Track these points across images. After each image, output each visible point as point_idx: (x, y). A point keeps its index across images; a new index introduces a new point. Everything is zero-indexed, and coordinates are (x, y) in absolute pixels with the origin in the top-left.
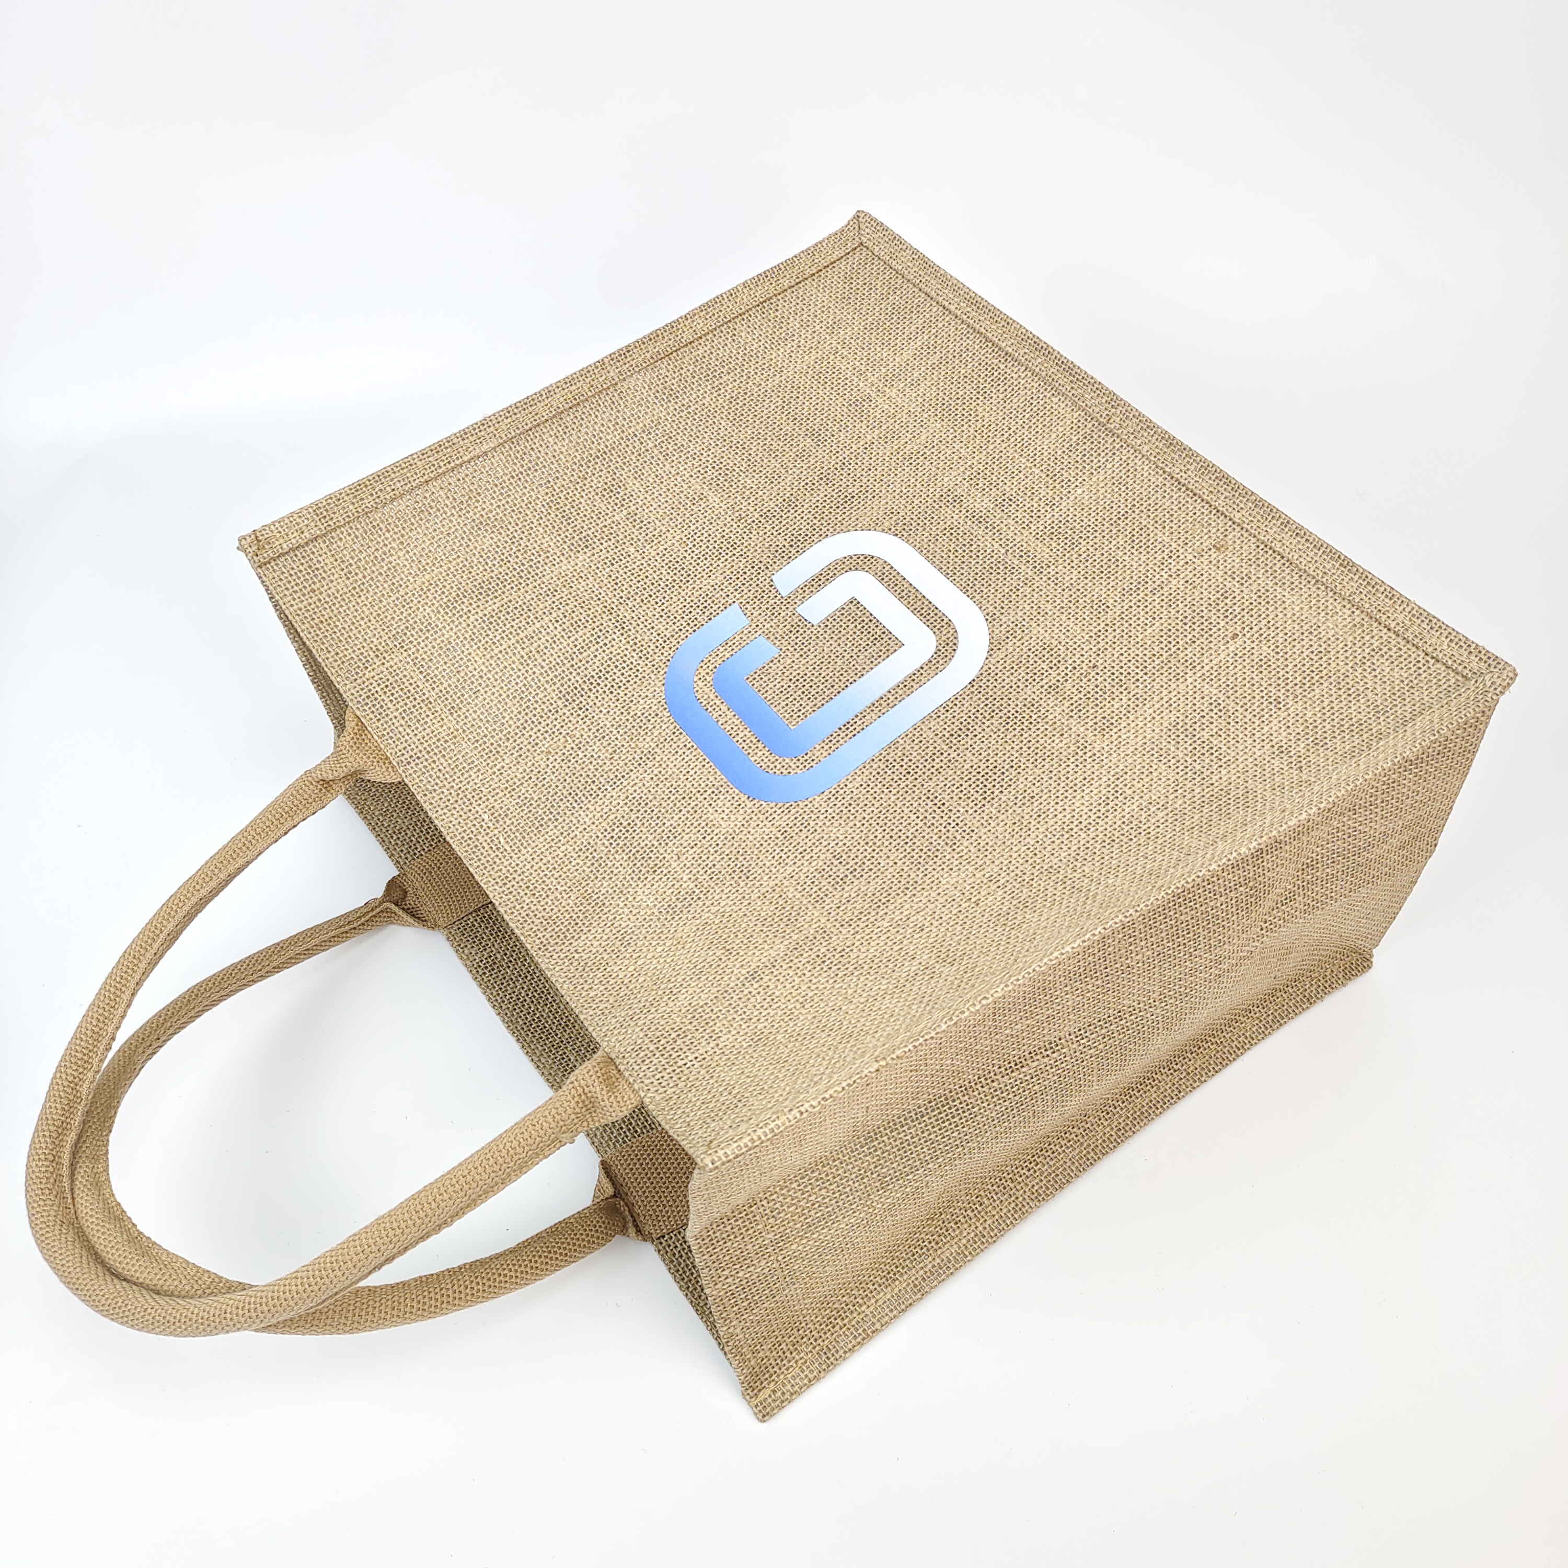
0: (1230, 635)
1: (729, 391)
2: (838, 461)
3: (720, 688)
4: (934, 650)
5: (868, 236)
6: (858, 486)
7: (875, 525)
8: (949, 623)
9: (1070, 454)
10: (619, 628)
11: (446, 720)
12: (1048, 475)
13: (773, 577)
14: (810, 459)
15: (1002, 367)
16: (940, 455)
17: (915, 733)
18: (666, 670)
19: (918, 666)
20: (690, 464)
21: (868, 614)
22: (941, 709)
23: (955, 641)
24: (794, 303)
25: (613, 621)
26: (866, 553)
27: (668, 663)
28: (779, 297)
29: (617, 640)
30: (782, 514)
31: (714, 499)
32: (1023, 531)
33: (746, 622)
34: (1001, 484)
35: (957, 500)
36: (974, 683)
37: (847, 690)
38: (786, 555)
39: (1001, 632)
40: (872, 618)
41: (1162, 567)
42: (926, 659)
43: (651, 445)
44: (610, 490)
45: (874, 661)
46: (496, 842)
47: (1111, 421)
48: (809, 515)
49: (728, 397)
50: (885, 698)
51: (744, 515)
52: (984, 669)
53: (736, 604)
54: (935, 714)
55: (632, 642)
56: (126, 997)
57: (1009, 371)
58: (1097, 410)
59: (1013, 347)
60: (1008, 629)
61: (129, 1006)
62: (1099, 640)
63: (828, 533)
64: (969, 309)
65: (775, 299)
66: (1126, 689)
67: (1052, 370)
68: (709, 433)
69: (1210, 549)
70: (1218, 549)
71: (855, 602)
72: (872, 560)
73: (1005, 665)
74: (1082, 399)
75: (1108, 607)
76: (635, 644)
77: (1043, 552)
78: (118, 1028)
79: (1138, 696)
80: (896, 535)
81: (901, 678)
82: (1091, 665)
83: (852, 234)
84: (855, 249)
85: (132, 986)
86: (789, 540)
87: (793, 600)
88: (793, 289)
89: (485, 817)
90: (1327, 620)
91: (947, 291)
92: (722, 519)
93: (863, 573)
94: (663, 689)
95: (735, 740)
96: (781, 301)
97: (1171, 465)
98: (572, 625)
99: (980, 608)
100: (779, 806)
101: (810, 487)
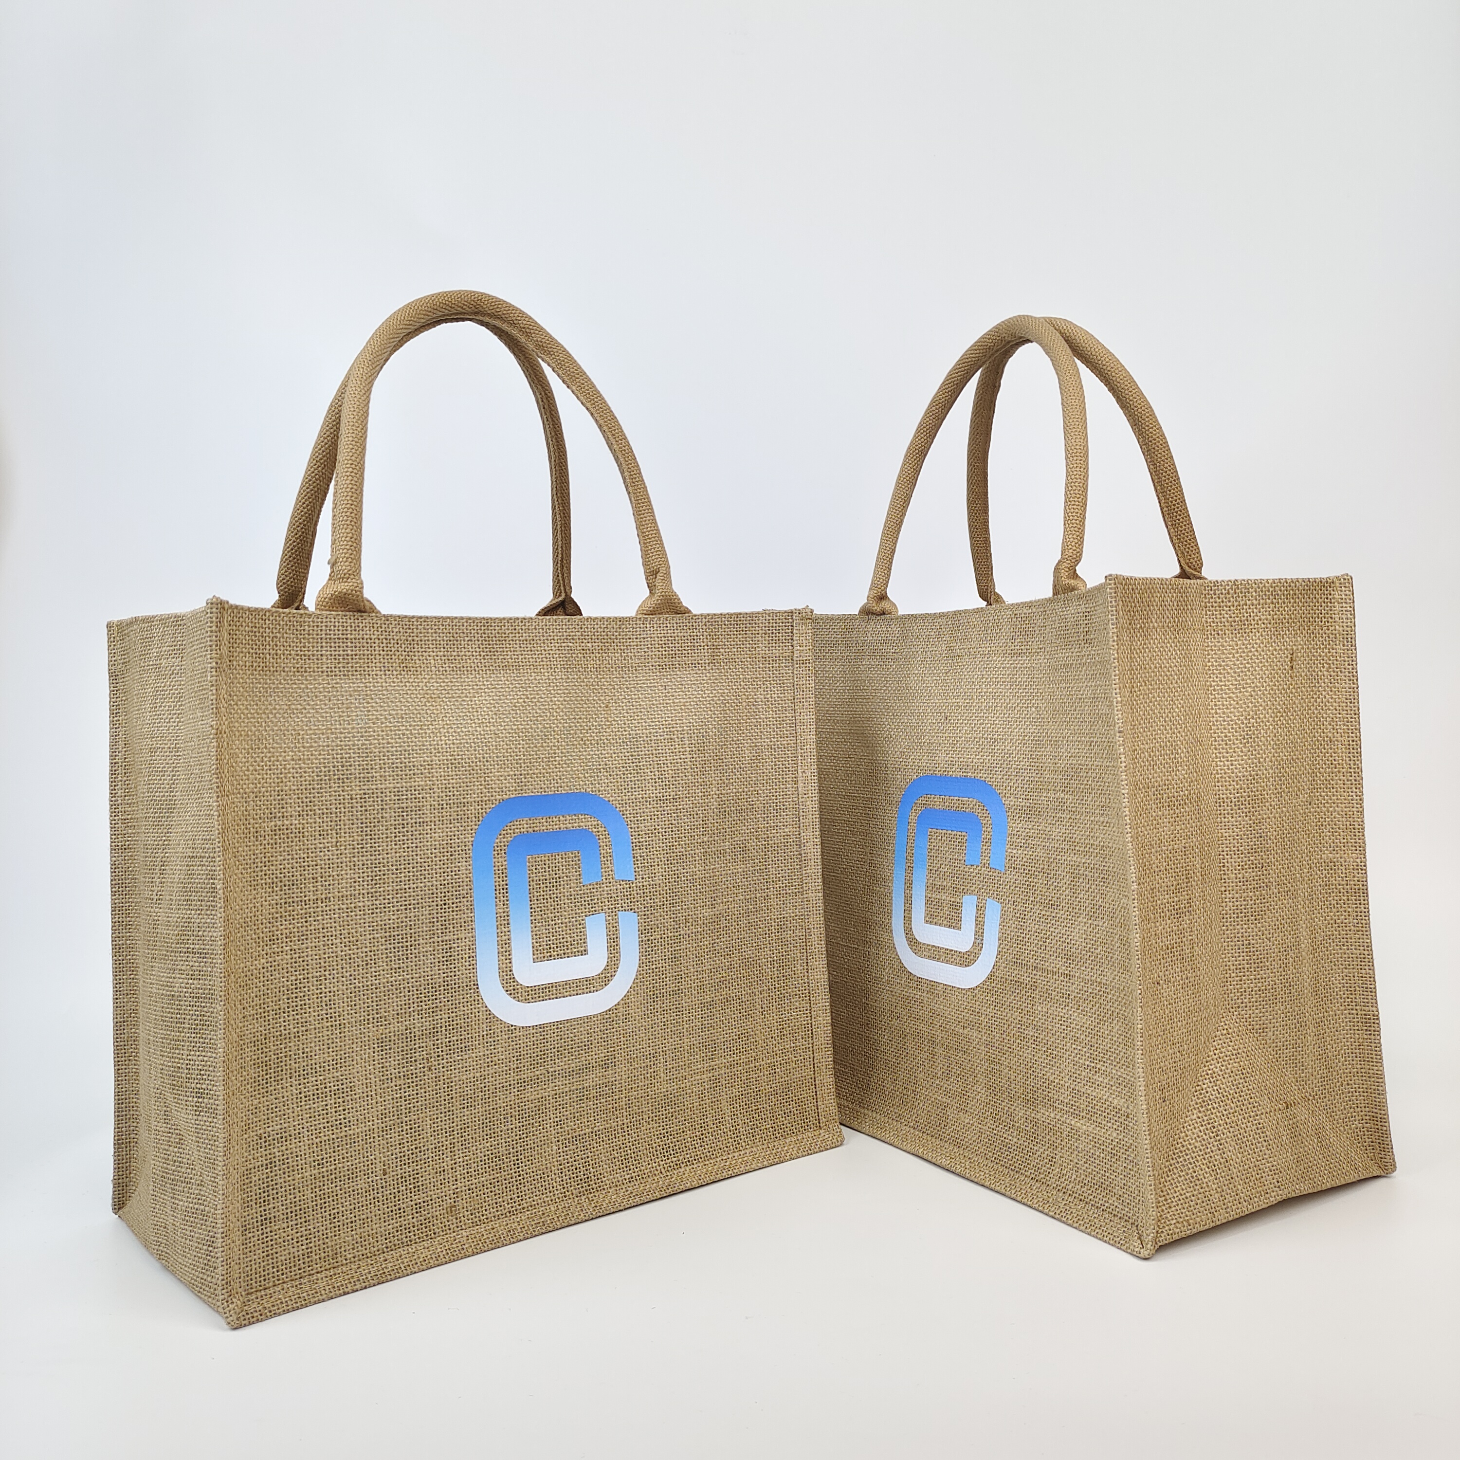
0: (388, 1171)
1: (767, 970)
2: (684, 1009)
3: (584, 833)
4: (517, 978)
5: (822, 1135)
6: (659, 1010)
7: (625, 1001)
8: (527, 1001)
9: (584, 1161)
10: (662, 798)
11: (657, 660)
12: (579, 1136)
13: (636, 914)
14: (696, 992)
15: (674, 1159)
16: (642, 1077)
17: (468, 925)
18: (618, 809)
19: (513, 961)
20: (736, 912)
21: (570, 955)
22: (474, 954)
23: (513, 996)
24: (802, 1054)
25: (668, 797)
26: (611, 983)
27: (621, 813)
28: (811, 1045)
29: (655, 792)
30: (673, 949)
31: (707, 912)
32: (554, 1092)
33: (617, 877)
34: (595, 1102)
35: (605, 1066)
36: (475, 987)
37: (529, 907)
38: (645, 931)
39: (497, 1029)
40: (566, 955)
41: (465, 1163)
42: (514, 969)
43: (758, 895)
44: (744, 849)
45: (536, 937)
46: (572, 641)
47: (587, 1200)
48: (660, 965)
49: (764, 967)
50: (506, 926)
51: (688, 924)
52: (481, 1000)
53: (634, 880)
54: (472, 948)
55: (648, 800)
56: (588, 405)
57: (668, 1161)
58: (601, 1196)
59: (682, 1173)
60: (496, 1035)
61: (582, 403)
62: (446, 1086)
63: (641, 969)
64: (728, 1163)
65: (811, 1042)
66: (400, 1077)
67: (648, 1186)
68: (748, 939)
69: (455, 1202)
70: (451, 1207)
71: (584, 953)
72: (603, 984)
73: (473, 1015)
74: (615, 1192)
75: (464, 1108)
76: (646, 801)
77: (531, 1094)
78: (573, 392)
79: (389, 1081)
80: (610, 1011)
81: (512, 944)
82: (433, 1068)
83: (830, 1126)
84: (819, 1123)
85: (592, 410)
86: (654, 941)
87: (613, 914)
88: (812, 1059)
89: (589, 645)
90: (353, 1240)
91: (750, 1158)
92: (693, 909)
93: (600, 972)
94: (607, 799)
95: (545, 818)
96: (807, 1046)
97: (530, 1216)
98: (678, 770)
99: (523, 1027)
100: (484, 814)
101: (678, 978)
